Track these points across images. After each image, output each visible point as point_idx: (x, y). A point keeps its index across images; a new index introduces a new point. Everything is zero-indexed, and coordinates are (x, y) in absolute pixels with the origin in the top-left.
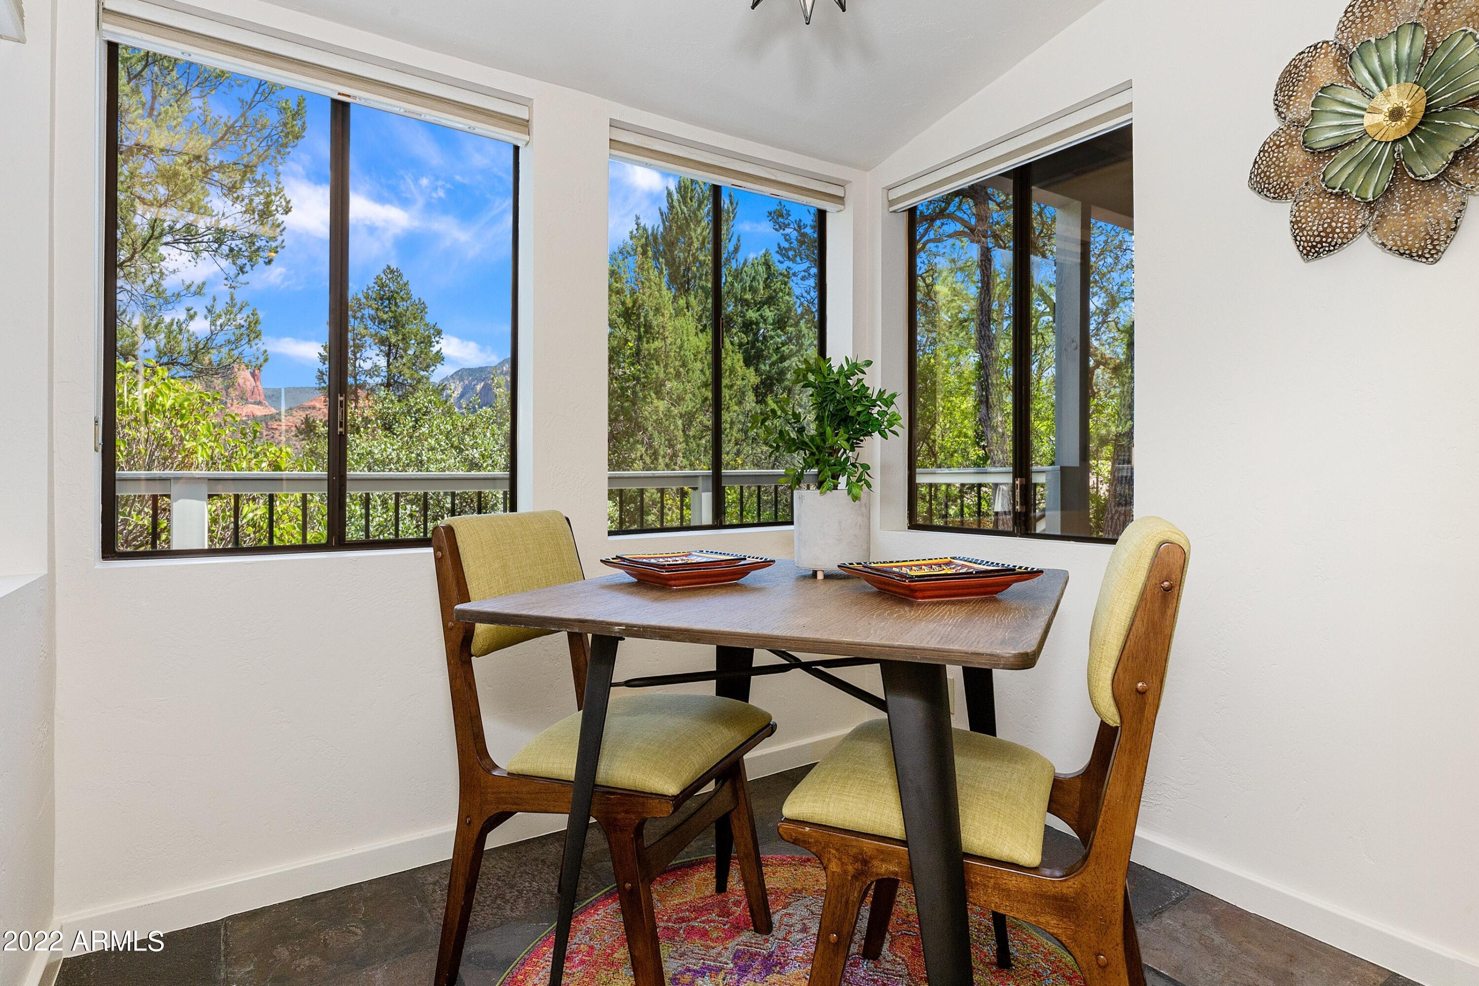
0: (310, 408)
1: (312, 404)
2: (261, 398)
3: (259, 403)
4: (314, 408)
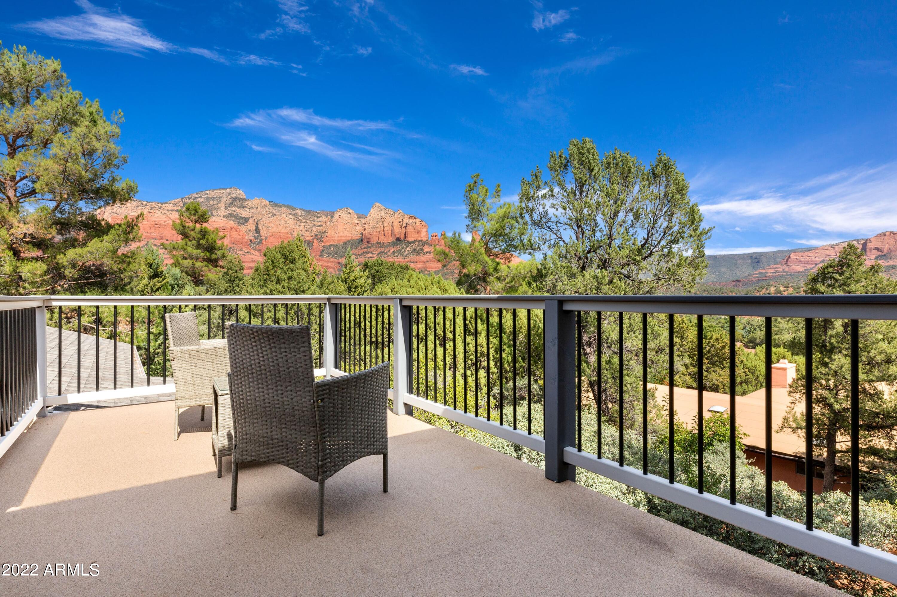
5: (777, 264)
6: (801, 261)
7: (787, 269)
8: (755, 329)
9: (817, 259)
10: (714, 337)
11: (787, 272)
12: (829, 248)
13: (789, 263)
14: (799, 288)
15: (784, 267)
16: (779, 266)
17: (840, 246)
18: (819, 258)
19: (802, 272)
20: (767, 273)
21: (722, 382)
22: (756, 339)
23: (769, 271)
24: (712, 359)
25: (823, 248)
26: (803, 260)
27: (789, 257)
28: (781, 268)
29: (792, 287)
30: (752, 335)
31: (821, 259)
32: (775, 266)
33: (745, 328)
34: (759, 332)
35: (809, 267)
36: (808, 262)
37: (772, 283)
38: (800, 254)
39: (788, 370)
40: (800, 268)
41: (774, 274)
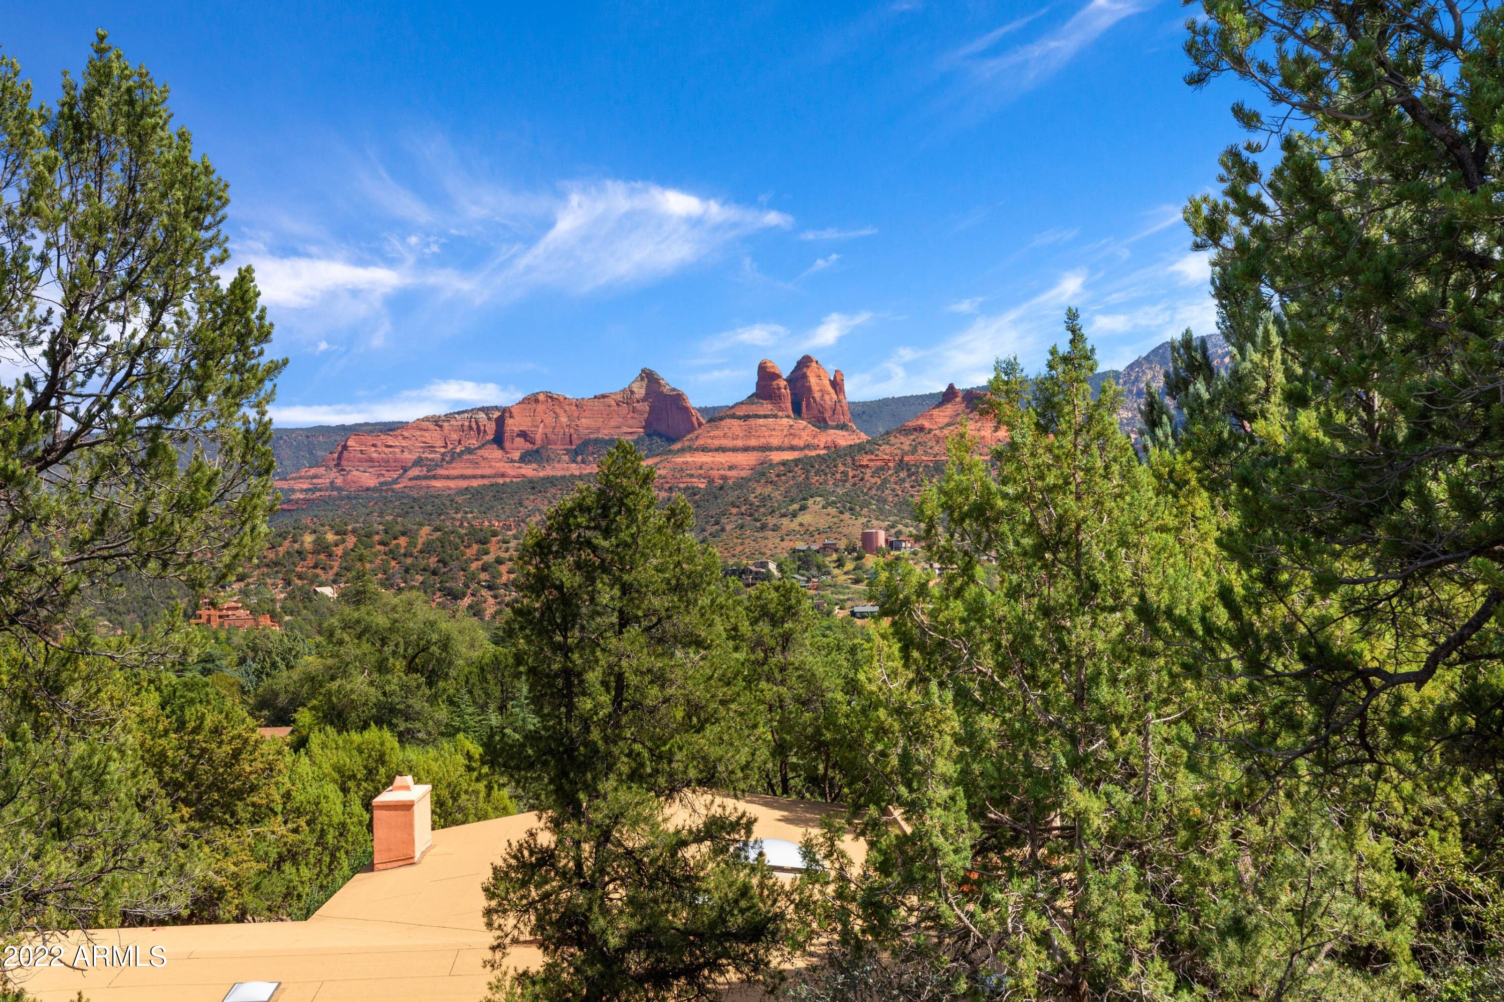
0: (915, 430)
1: (919, 422)
2: (846, 419)
3: (843, 427)
4: (921, 429)
5: (317, 465)
6: (371, 460)
7: (339, 481)
8: (274, 665)
9: (406, 455)
10: (208, 723)
11: (340, 489)
12: (432, 426)
13: (344, 463)
14: (369, 536)
15: (334, 474)
16: (322, 470)
17: (453, 422)
18: (410, 451)
19: (374, 489)
20: (293, 491)
21: (235, 875)
22: (276, 695)
23: (298, 486)
24: (199, 799)
25: (419, 425)
26: (375, 455)
27: (345, 447)
28: (328, 476)
29: (354, 531)
30: (266, 682)
31: (414, 456)
32: (313, 471)
33: (242, 661)
34: (285, 673)
35: (389, 476)
36: (385, 464)
37: (306, 520)
38: (370, 440)
39: (415, 807)
40: (369, 479)
41: (310, 496)
